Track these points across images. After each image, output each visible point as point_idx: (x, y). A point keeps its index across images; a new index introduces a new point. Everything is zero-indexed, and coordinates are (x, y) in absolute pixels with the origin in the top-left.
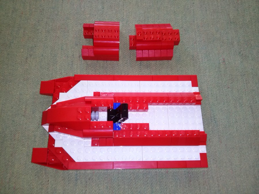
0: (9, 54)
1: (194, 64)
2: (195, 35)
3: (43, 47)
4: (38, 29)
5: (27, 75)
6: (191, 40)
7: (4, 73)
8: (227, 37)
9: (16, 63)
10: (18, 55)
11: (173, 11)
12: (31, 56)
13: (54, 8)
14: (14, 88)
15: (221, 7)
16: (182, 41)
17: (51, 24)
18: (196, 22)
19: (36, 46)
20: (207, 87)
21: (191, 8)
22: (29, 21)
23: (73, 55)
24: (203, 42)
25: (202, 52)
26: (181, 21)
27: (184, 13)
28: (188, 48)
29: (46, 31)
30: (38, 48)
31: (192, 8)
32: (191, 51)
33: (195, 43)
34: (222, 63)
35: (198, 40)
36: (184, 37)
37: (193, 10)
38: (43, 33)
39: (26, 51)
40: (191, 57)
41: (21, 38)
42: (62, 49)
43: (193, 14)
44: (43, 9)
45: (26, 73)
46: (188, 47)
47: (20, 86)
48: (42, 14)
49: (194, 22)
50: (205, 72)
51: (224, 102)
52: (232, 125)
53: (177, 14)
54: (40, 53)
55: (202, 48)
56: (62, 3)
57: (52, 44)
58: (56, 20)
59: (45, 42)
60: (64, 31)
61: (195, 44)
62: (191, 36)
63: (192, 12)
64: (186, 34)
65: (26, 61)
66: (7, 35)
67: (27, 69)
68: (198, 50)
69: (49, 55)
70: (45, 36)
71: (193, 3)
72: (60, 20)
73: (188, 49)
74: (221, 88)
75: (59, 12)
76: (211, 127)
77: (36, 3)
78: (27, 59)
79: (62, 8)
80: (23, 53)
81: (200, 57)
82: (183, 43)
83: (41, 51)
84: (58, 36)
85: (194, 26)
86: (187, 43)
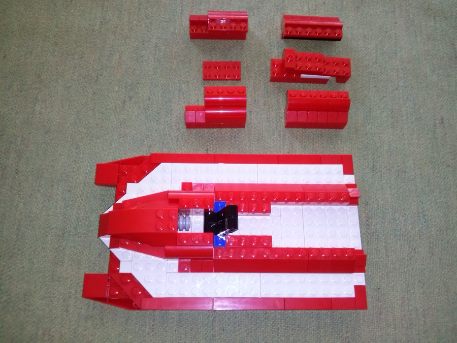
0: (95, 93)
1: (393, 124)
2: (397, 76)
3: (150, 85)
4: (142, 54)
5: (124, 129)
6: (390, 84)
7: (89, 123)
8: (448, 82)
9: (106, 109)
10: (110, 96)
11: (363, 35)
12: (130, 99)
14: (104, 148)
15: (442, 31)
16: (375, 85)
17: (163, 48)
18: (399, 54)
19: (138, 83)
20: (414, 164)
21: (392, 30)
22: (128, 40)
23: (197, 101)
24: (409, 88)
25: (407, 105)
26: (374, 51)
27: (380, 39)
29: (155, 58)
30: (142, 86)
31: (394, 31)
32: (390, 103)
33: (397, 89)
34: (439, 125)
35: (402, 84)
36: (379, 78)
37: (395, 34)
38: (149, 62)
39: (123, 91)
40: (390, 113)
41: (115, 68)
42: (180, 90)
43: (395, 41)
44: (151, 23)
45: (122, 126)
46: (385, 95)
47: (113, 146)
48: (148, 31)
49: (396, 53)
50: (412, 139)
51: (440, 189)
52: (451, 227)
54: (145, 95)
55: (407, 98)
56: (182, 13)
57: (164, 80)
58: (171, 42)
59: (153, 77)
60: (183, 61)
61: (397, 91)
62: (390, 77)
63: (393, 37)
64: (382, 74)
65: (124, 107)
66: (92, 62)
67: (125, 119)
68: (402, 102)
69: (160, 98)
70: (153, 67)
71: (395, 23)
72: (178, 42)
73: (384, 98)
74: (437, 166)
76: (417, 229)
77: (139, 11)
78: (124, 103)
79: (181, 23)
80: (118, 94)
81: (404, 113)
82: (377, 89)
83: (146, 92)
84: (174, 68)
85: (395, 61)
86: (384, 89)
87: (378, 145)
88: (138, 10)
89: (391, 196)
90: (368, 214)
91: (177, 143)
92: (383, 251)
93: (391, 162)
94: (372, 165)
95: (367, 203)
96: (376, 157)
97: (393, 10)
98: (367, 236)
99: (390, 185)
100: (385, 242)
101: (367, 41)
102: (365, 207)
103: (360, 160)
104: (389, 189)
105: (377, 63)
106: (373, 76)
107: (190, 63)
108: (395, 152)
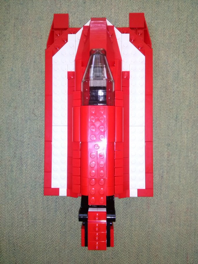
1: (195, 83)
3: (12, 59)
4: (4, 34)
11: (177, 7)
16: (183, 51)
17: (20, 27)
19: (3, 58)
26: (186, 21)
27: (191, 10)
28: (190, 61)
29: (14, 36)
30: (7, 60)
32: (194, 66)
36: (187, 45)
38: (11, 40)
40: (193, 74)
42: (34, 62)
44: (9, 6)
46: (190, 60)
54: (9, 67)
58: (26, 21)
59: (14, 51)
60: (36, 37)
62: (196, 44)
64: (190, 41)
69: (20, 69)
70: (14, 43)
72: (31, 21)
73: (190, 62)
75: (28, 9)
79: (33, 4)
82: (185, 54)
83: (10, 65)
84: (29, 43)
86: (190, 54)
87: (182, 101)
89: (187, 139)
90: (169, 153)
91: (34, 104)
92: (178, 178)
93: (190, 114)
94: (175, 117)
95: (169, 144)
96: (179, 110)
98: (167, 168)
99: (187, 131)
100: (180, 172)
101: (181, 12)
102: (167, 148)
103: (167, 112)
104: (186, 134)
105: (187, 32)
106: (183, 43)
107: (41, 39)
108: (194, 106)
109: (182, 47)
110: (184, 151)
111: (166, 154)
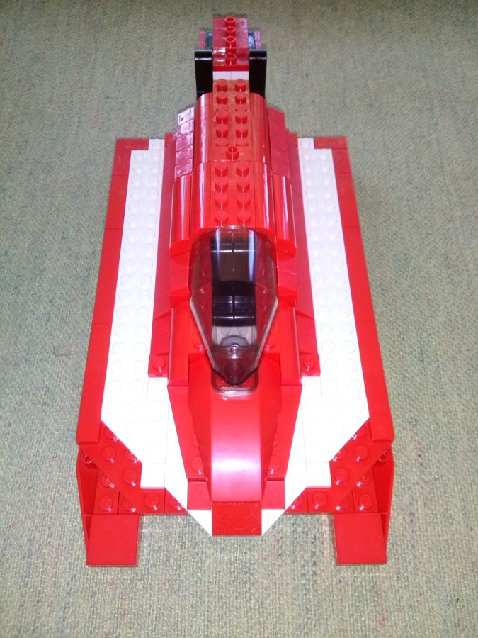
1: (451, 277)
2: (449, 201)
3: (11, 232)
4: (5, 187)
6: (437, 213)
11: (381, 143)
13: (54, 139)
16: (410, 217)
18: (447, 168)
21: (431, 135)
23: (93, 253)
25: (473, 245)
26: (404, 166)
27: (412, 147)
28: (429, 234)
29: (26, 192)
31: (434, 135)
32: (440, 244)
33: (450, 221)
35: (458, 214)
36: (415, 206)
37: (437, 140)
38: (16, 198)
40: (442, 259)
42: (63, 238)
43: (438, 149)
44: (26, 142)
46: (429, 232)
48: (20, 153)
49: (442, 168)
53: (392, 149)
55: (471, 234)
56: (78, 127)
57: (37, 224)
58: (57, 166)
59: (19, 219)
60: (74, 193)
61: (451, 224)
62: (436, 204)
63: (435, 144)
64: (421, 199)
68: (462, 241)
69: (26, 252)
70: (21, 204)
71: (436, 125)
72: (68, 167)
73: (429, 237)
75: (66, 148)
77: (9, 127)
79: (77, 140)
81: (468, 259)
82: (415, 222)
84: (56, 204)
85: (442, 178)
86: (427, 222)
87: (427, 314)
88: (8, 125)
89: (462, 407)
90: (420, 444)
92: (459, 517)
93: (455, 343)
94: (418, 350)
95: (416, 421)
96: (424, 335)
97: (429, 107)
98: (423, 488)
99: (457, 385)
100: (463, 500)
101: (390, 152)
102: (411, 430)
103: (394, 342)
104: (455, 394)
105: (411, 183)
106: (406, 203)
107: (85, 196)
108: (461, 324)
109: (406, 209)
110: (461, 439)
111: (411, 447)
